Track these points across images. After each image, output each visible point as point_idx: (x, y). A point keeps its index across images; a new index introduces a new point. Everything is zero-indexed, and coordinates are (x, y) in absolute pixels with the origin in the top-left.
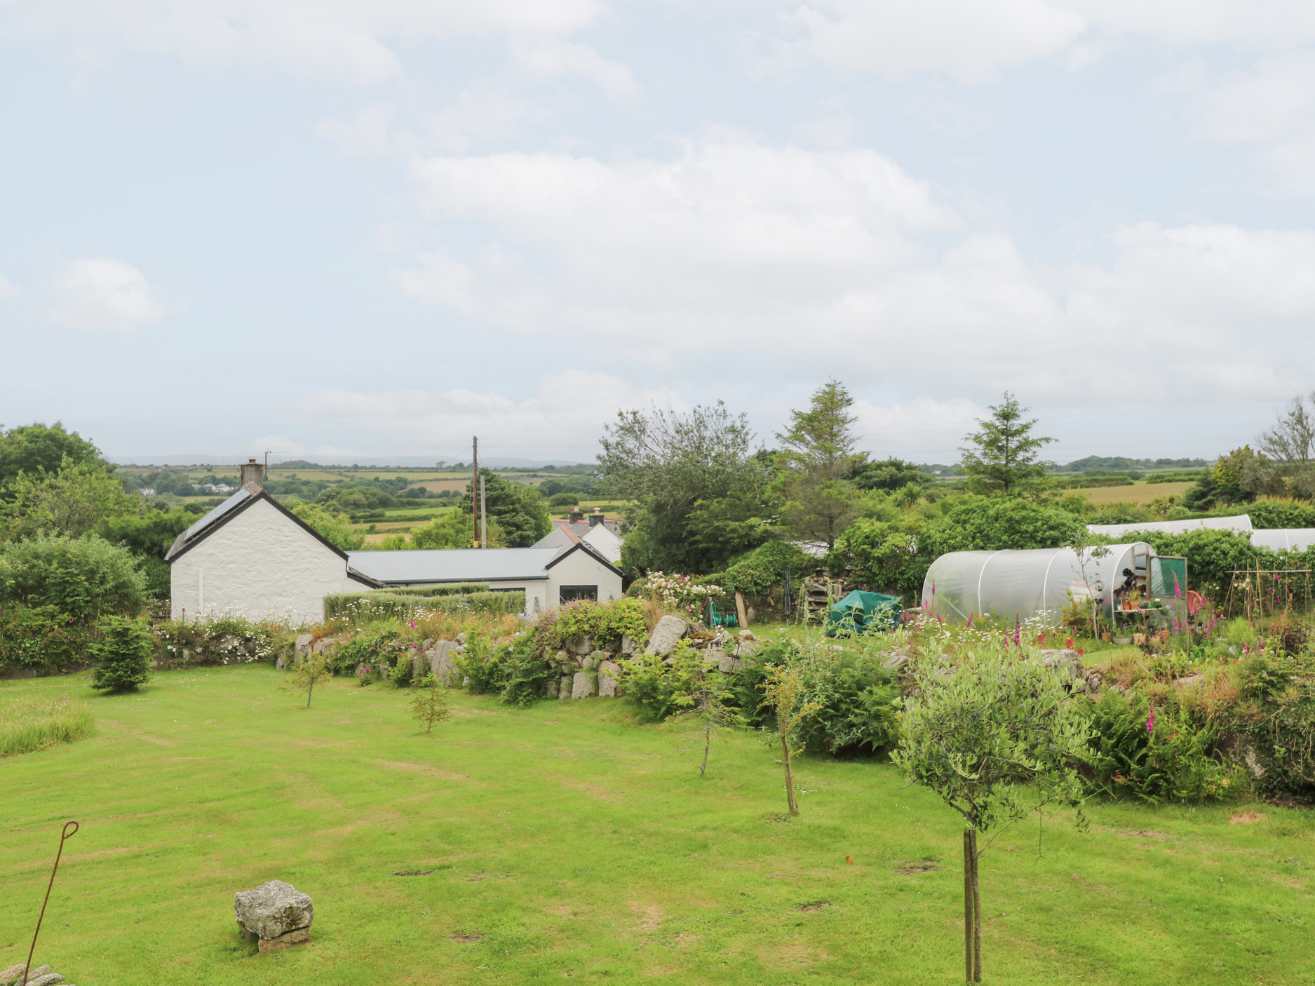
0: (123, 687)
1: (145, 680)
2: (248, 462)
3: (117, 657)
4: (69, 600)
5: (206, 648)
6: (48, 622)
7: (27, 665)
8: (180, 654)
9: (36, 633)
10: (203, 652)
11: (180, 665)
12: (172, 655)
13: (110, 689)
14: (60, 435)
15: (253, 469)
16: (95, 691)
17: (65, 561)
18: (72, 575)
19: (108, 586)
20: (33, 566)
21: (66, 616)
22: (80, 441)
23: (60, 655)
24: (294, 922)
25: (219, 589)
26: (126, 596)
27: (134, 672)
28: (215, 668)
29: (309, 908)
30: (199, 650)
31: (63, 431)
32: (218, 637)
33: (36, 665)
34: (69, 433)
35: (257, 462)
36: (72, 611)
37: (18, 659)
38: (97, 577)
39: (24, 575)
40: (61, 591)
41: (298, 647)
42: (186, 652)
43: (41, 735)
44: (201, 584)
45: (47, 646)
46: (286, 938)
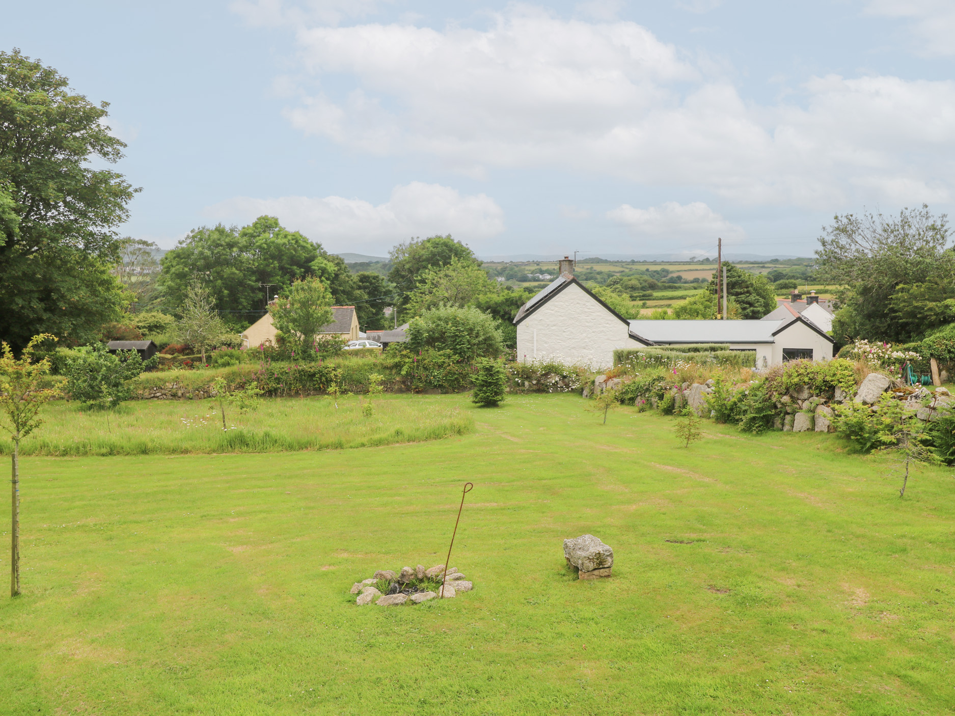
0: (490, 403)
1: (502, 400)
2: (564, 259)
3: (487, 384)
4: (458, 347)
5: (539, 381)
6: (447, 360)
7: (435, 386)
8: (523, 385)
9: (440, 366)
10: (537, 384)
11: (523, 391)
12: (518, 385)
13: (482, 404)
14: (451, 243)
15: (567, 263)
16: (474, 404)
17: (456, 323)
18: (460, 331)
19: (481, 339)
20: (438, 325)
21: (457, 357)
22: (462, 246)
23: (453, 381)
24: (601, 563)
25: (546, 343)
26: (491, 345)
27: (496, 394)
28: (544, 395)
29: (611, 555)
30: (534, 382)
31: (453, 240)
32: (546, 375)
33: (441, 386)
34: (456, 241)
35: (569, 259)
36: (460, 353)
37: (430, 382)
38: (474, 333)
39: (433, 331)
40: (454, 341)
41: (597, 383)
42: (527, 383)
43: (445, 429)
44: (535, 339)
45: (446, 375)
46: (596, 572)
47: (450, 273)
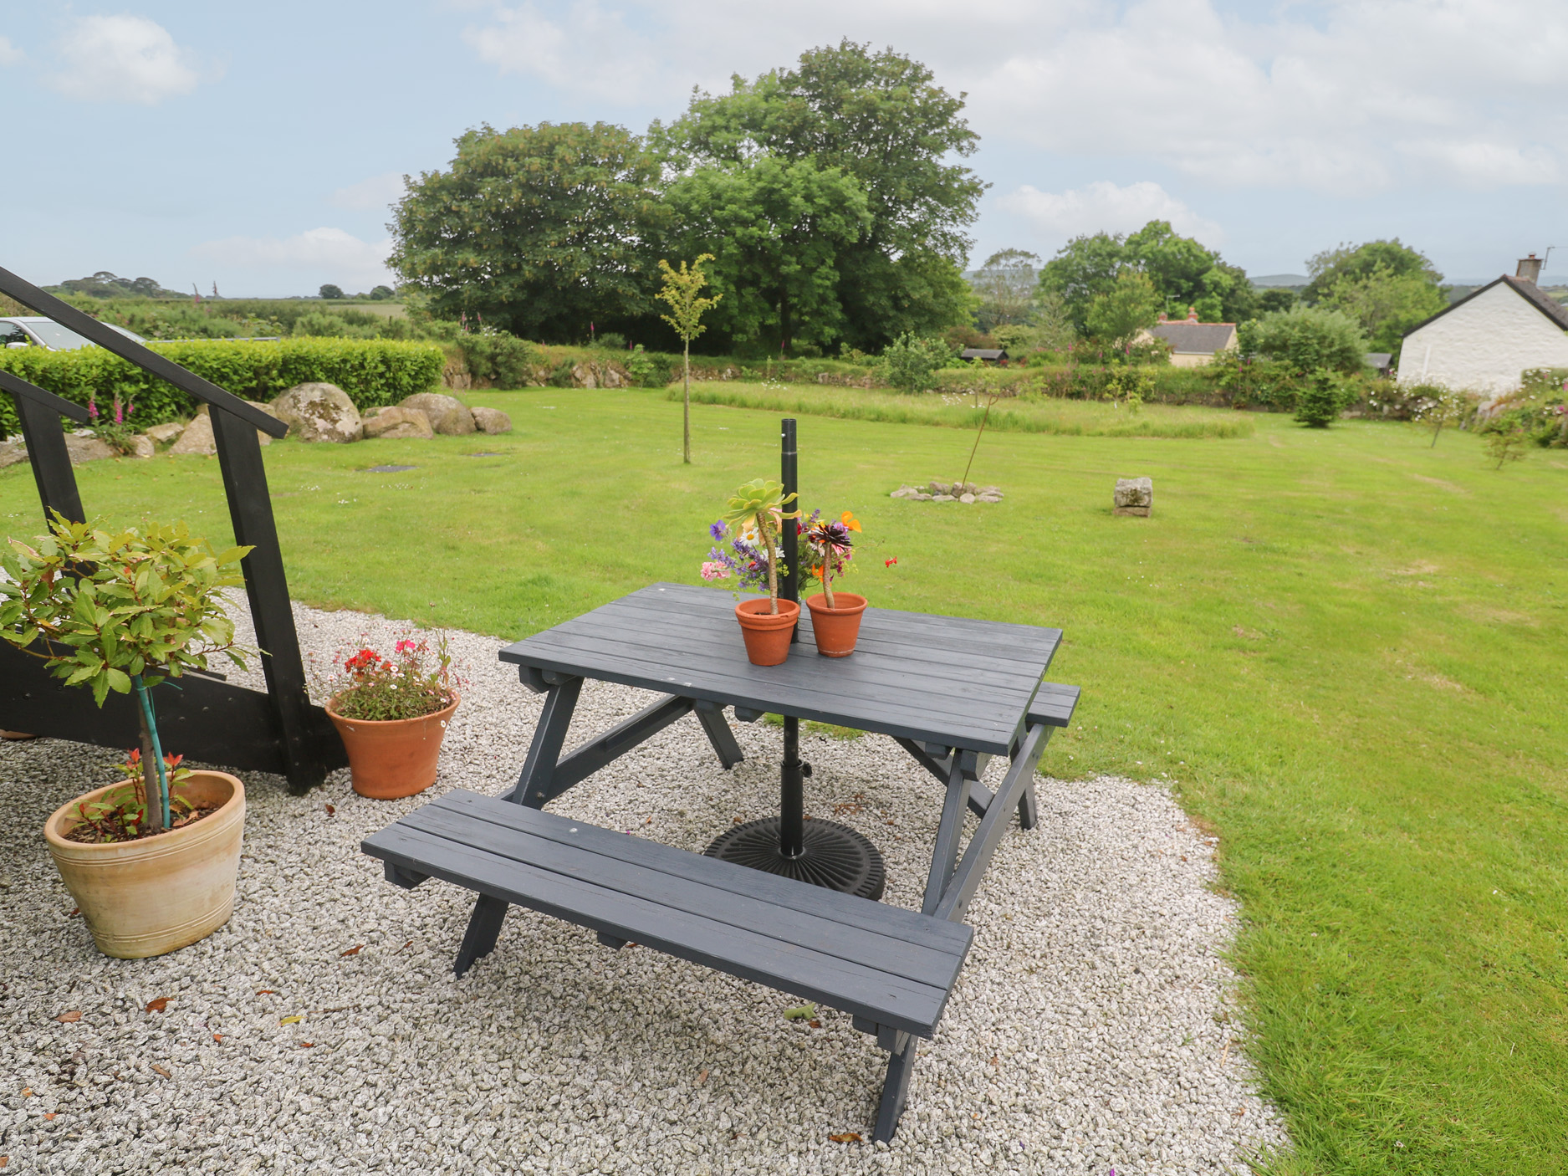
0: (1316, 423)
1: (1332, 421)
2: (1527, 257)
3: (1314, 399)
4: (1301, 357)
5: (1404, 406)
6: (1283, 373)
7: (1262, 403)
8: (1381, 409)
9: (1273, 379)
10: (1401, 410)
11: (1379, 417)
12: (1374, 408)
13: (1306, 423)
14: (1396, 249)
15: (1531, 264)
16: (1296, 424)
17: (1305, 328)
18: (1307, 338)
19: (1334, 349)
20: (1283, 331)
21: (1297, 370)
22: (1413, 253)
23: (1286, 398)
24: (1136, 500)
25: (1443, 363)
26: (1349, 358)
27: (1326, 412)
28: (1406, 424)
29: (1149, 494)
30: (1398, 407)
31: (1400, 246)
32: (1415, 398)
33: (1268, 403)
34: (1405, 247)
35: (1537, 257)
36: (1302, 366)
37: (1256, 397)
38: (1328, 341)
39: (1274, 338)
40: (1297, 350)
41: (1480, 411)
42: (1386, 408)
43: (1203, 428)
44: (1427, 357)
45: (1278, 391)
46: (1130, 509)
47: (1372, 283)
